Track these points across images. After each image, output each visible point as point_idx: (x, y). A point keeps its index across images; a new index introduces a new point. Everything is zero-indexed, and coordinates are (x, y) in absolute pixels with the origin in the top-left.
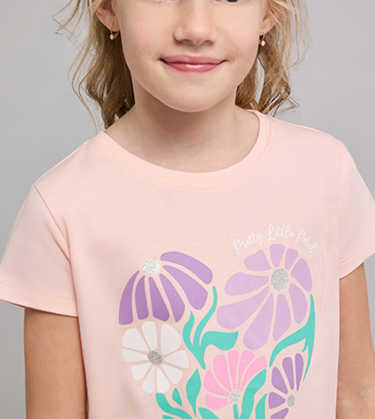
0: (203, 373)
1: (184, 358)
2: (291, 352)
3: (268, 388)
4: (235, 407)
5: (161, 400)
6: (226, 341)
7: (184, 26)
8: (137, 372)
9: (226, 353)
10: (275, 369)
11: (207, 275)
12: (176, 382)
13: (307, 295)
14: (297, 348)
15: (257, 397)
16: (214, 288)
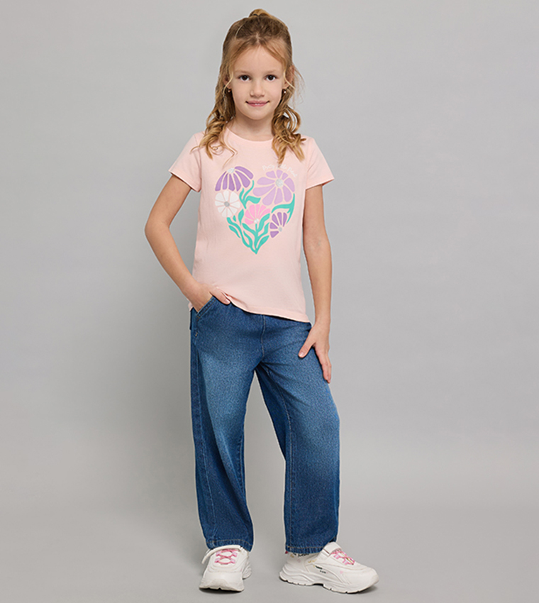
0: (245, 211)
1: (239, 205)
2: (283, 211)
3: (270, 220)
4: (256, 225)
5: (229, 219)
6: (256, 200)
7: (253, 91)
8: (220, 210)
9: (255, 205)
10: (274, 215)
11: (251, 176)
12: (234, 213)
13: (292, 193)
14: (286, 211)
15: (266, 223)
16: (253, 181)
